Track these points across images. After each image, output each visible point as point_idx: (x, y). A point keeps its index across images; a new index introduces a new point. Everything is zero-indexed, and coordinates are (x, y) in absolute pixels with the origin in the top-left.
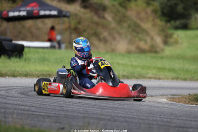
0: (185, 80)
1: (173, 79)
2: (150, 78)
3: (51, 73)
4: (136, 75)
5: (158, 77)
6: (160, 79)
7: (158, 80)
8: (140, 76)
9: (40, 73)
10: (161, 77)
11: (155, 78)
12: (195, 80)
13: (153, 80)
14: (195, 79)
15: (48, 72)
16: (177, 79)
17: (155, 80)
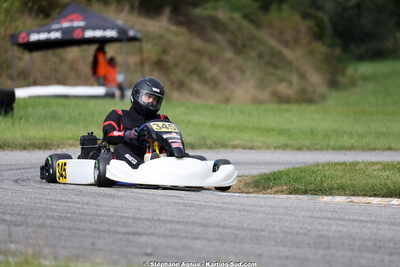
0: (299, 149)
1: (277, 148)
2: (235, 147)
3: (48, 142)
4: (208, 142)
5: (249, 144)
6: (252, 148)
7: (249, 151)
8: (216, 143)
9: (28, 142)
10: (255, 144)
11: (244, 148)
12: (317, 149)
13: (241, 150)
14: (318, 146)
15: (44, 139)
16: (285, 147)
17: (245, 151)
